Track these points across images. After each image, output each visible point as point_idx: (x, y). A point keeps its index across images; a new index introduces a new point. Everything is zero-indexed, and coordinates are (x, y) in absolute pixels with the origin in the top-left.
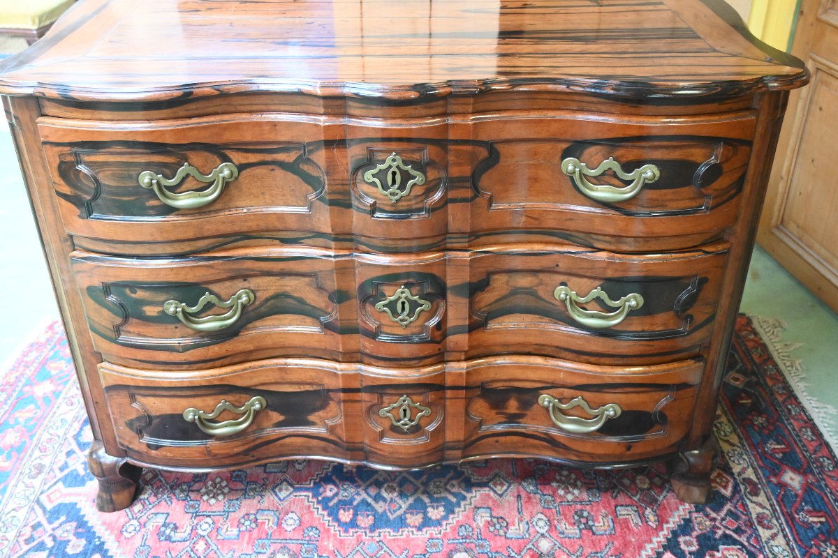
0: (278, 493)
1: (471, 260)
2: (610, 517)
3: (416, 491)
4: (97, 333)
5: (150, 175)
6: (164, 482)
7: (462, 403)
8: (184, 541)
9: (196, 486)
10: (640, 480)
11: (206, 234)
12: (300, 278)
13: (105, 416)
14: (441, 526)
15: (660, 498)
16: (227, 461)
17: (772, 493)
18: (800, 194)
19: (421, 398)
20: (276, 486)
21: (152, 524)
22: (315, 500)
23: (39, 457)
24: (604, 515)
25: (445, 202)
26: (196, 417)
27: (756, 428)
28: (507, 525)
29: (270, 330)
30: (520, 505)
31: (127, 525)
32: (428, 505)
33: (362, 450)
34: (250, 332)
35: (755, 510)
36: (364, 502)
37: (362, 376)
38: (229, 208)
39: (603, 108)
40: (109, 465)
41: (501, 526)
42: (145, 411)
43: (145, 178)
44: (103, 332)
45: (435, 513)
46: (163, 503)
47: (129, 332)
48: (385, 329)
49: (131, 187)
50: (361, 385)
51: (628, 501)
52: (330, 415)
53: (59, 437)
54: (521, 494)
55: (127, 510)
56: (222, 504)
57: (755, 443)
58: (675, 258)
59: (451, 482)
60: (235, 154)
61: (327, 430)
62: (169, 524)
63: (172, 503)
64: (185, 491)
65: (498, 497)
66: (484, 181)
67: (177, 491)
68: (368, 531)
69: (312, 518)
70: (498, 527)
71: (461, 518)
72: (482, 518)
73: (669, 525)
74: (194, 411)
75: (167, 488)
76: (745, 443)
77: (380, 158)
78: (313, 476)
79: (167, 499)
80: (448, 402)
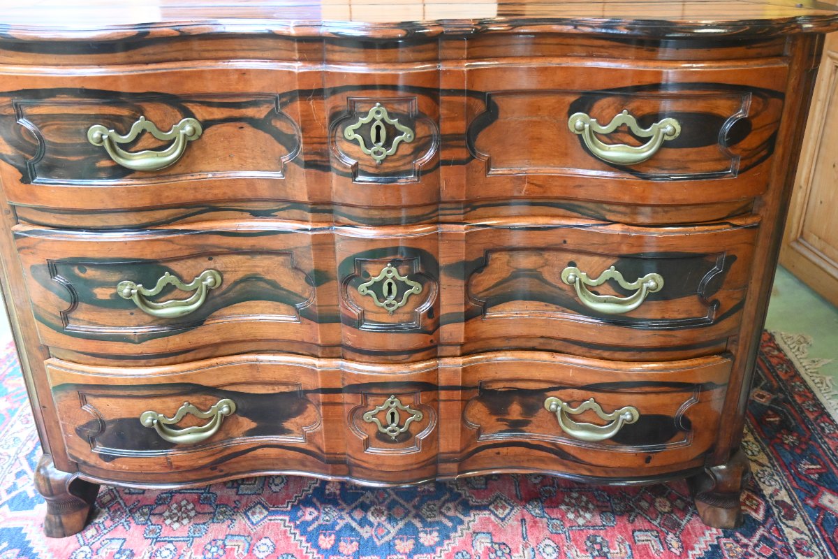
0: (251, 517)
1: (466, 234)
2: (628, 543)
3: (406, 515)
4: (41, 322)
5: (102, 130)
6: (123, 505)
7: (457, 407)
9: (159, 509)
10: (660, 502)
11: (165, 202)
12: (272, 256)
13: (53, 424)
14: (435, 552)
15: (684, 522)
16: (192, 476)
17: (810, 517)
18: (821, 202)
19: (411, 399)
20: (249, 509)
21: (106, 550)
22: (292, 525)
24: (620, 541)
25: (436, 164)
26: (155, 421)
27: (787, 447)
28: (510, 552)
29: (240, 319)
30: (524, 529)
31: (77, 552)
32: (420, 530)
33: (344, 462)
34: (216, 321)
35: (792, 536)
36: (348, 527)
37: (344, 373)
38: (192, 172)
39: (616, 53)
40: (58, 481)
41: (503, 553)
42: (97, 415)
43: (95, 132)
44: (48, 319)
45: (427, 539)
46: (120, 527)
47: (78, 320)
48: (369, 316)
49: (78, 144)
50: (343, 384)
51: (647, 526)
52: (308, 421)
53: (10, 457)
54: (525, 518)
55: (79, 535)
56: (187, 528)
57: (787, 463)
58: (699, 231)
59: (446, 505)
60: (198, 108)
61: (305, 439)
62: (125, 550)
63: (130, 527)
64: (146, 514)
65: (500, 521)
66: (481, 140)
67: (137, 515)
69: (289, 544)
70: (499, 553)
71: (457, 544)
72: (482, 543)
73: (694, 552)
74: (153, 415)
75: (126, 511)
76: (776, 463)
77: (363, 110)
78: (291, 498)
79: (125, 524)
80: (442, 405)
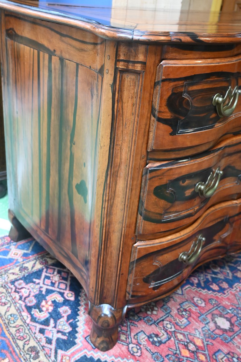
0: (177, 292)
3: (224, 263)
4: (148, 220)
8: (169, 339)
13: (124, 282)
23: (25, 344)
31: (130, 349)
32: (235, 266)
36: (213, 278)
42: (160, 265)
44: (153, 218)
46: (132, 327)
52: (224, 232)
53: (22, 326)
56: (160, 311)
61: (221, 241)
62: (150, 335)
63: (136, 324)
68: (231, 289)
69: (205, 295)
